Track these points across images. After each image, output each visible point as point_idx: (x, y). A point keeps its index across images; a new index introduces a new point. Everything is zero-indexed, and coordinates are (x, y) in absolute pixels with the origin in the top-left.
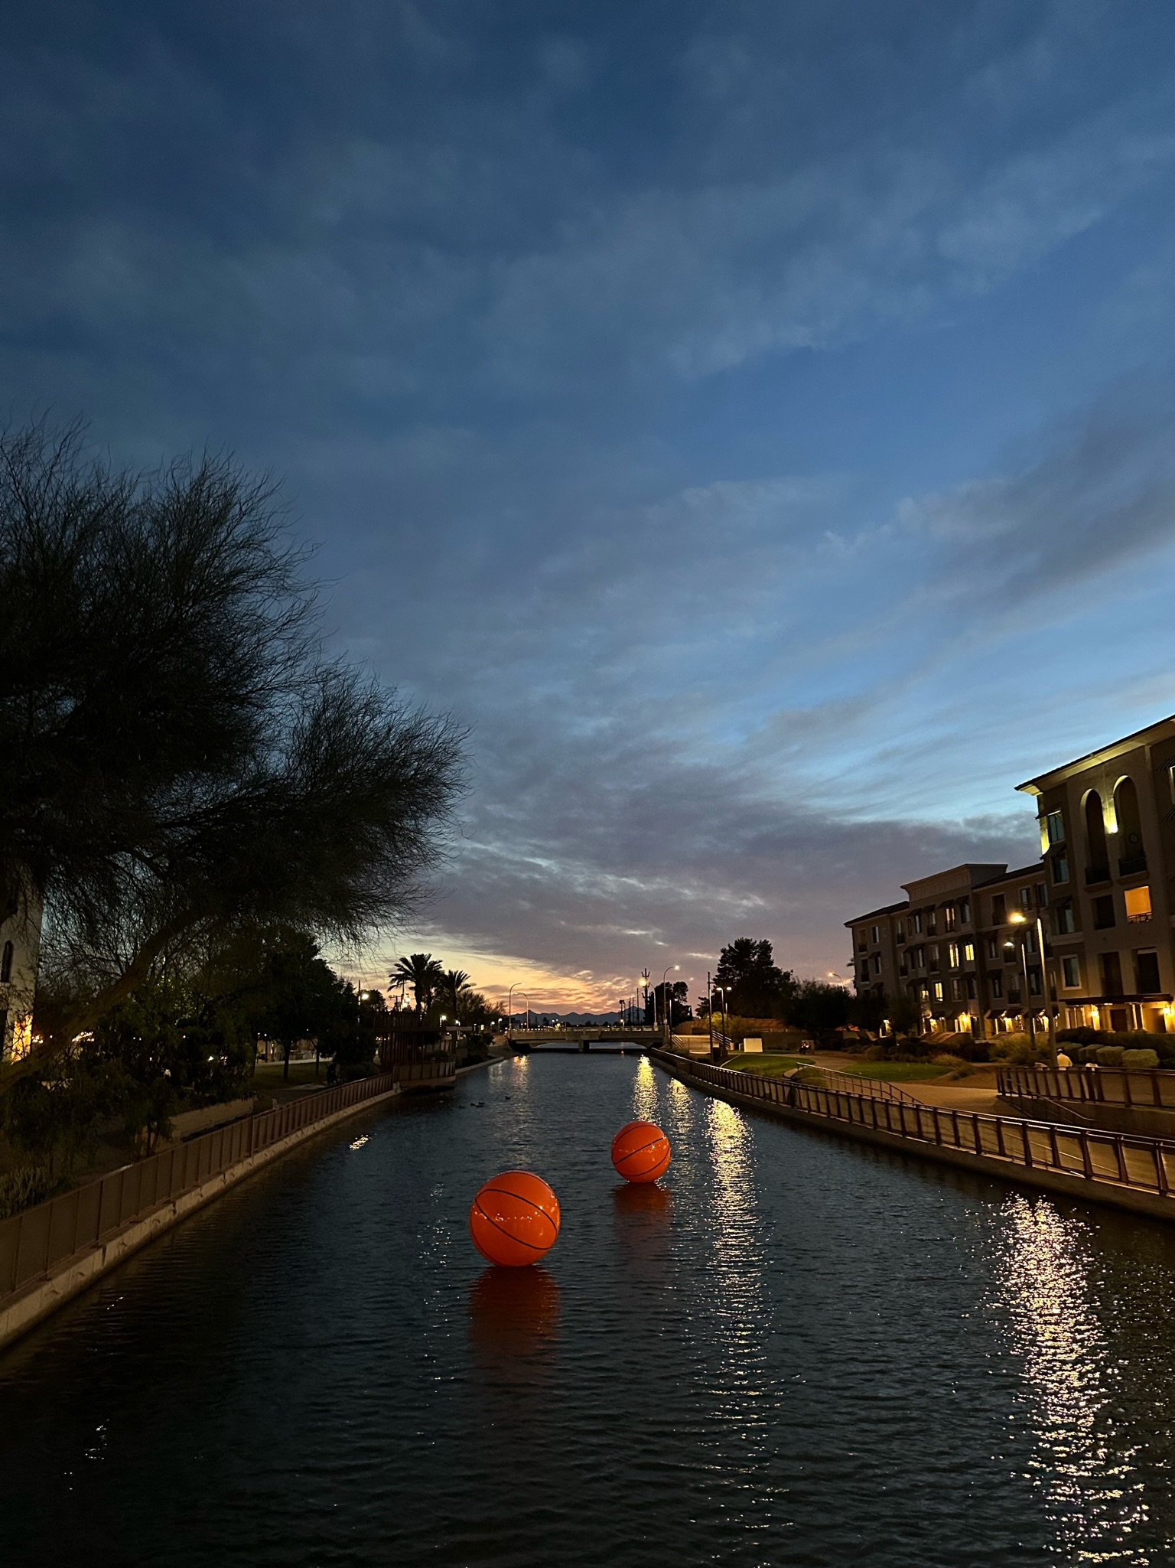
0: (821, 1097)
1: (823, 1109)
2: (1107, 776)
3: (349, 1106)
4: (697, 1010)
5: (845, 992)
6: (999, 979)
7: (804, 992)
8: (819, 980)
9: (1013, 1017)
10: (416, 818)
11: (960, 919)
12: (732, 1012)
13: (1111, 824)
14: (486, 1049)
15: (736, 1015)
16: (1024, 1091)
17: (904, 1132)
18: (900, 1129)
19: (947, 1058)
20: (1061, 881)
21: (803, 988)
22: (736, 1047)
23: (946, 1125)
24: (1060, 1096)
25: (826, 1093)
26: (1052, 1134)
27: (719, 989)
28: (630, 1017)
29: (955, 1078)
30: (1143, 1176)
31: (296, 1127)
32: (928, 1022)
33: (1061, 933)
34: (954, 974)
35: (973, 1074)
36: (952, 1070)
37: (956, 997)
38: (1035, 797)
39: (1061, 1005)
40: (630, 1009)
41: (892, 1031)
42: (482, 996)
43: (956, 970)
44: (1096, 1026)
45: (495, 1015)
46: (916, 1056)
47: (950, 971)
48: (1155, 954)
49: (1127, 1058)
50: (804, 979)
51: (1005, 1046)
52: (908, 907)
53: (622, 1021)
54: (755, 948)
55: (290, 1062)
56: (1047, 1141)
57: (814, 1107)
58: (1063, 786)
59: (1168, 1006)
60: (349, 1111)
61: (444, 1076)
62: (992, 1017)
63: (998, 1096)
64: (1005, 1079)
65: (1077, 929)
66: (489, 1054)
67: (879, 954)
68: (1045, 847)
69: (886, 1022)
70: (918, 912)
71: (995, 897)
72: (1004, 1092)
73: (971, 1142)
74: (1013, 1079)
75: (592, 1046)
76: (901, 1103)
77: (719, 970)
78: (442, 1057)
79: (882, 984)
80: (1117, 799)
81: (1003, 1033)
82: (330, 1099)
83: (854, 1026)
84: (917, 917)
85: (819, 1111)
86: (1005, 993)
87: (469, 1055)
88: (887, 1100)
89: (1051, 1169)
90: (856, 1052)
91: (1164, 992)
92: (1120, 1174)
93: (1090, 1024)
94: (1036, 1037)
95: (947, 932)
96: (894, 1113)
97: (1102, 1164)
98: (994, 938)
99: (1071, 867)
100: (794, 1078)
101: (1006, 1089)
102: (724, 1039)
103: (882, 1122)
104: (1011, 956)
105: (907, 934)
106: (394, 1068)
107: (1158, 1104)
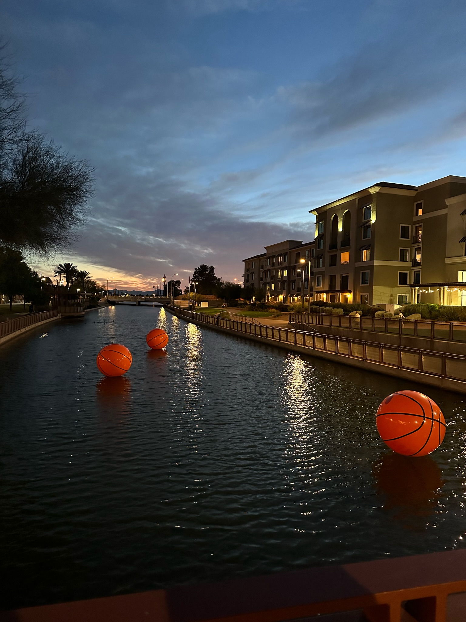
0: (228, 322)
1: (228, 326)
2: (342, 209)
3: (40, 322)
4: (184, 291)
5: (240, 286)
6: (294, 283)
7: (225, 286)
8: (231, 282)
9: (297, 297)
10: (70, 204)
11: (284, 261)
12: (197, 292)
13: (340, 228)
14: (98, 303)
15: (199, 293)
16: (297, 321)
17: (256, 334)
18: (254, 333)
19: (273, 310)
20: (320, 248)
21: (225, 284)
22: (198, 305)
23: (270, 331)
24: (309, 323)
25: (230, 321)
26: (304, 334)
27: (193, 283)
28: (157, 293)
29: (275, 317)
30: (331, 348)
31: (18, 329)
32: (268, 297)
33: (318, 267)
34: (279, 281)
35: (281, 315)
36: (274, 314)
37: (279, 289)
38: (315, 216)
39: (314, 293)
40: (157, 290)
41: (255, 300)
42: (96, 282)
43: (280, 279)
44: (325, 301)
45: (101, 290)
46: (263, 309)
47: (278, 280)
48: (348, 276)
49: (333, 311)
50: (225, 281)
51: (294, 306)
52: (266, 255)
53: (154, 294)
54: (208, 269)
55: (12, 304)
56: (302, 337)
57: (225, 325)
58: (326, 212)
59: (349, 294)
60: (40, 323)
61: (80, 312)
62: (290, 297)
63: (289, 323)
64: (292, 317)
65: (323, 266)
66: (98, 305)
67: (253, 273)
68: (316, 235)
69: (254, 297)
70: (269, 258)
71: (297, 253)
72: (291, 322)
73: (278, 337)
74: (294, 317)
75: (141, 303)
76: (255, 324)
77: (194, 276)
78: (79, 305)
79: (254, 284)
80: (344, 218)
81: (294, 302)
82: (32, 318)
83: (242, 298)
84: (269, 259)
85: (227, 327)
86: (296, 288)
87: (90, 305)
88: (251, 323)
89: (302, 346)
90: (242, 308)
91: (349, 289)
92: (324, 348)
93: (323, 299)
94: (304, 304)
95: (279, 265)
96: (253, 327)
97: (319, 345)
98: (295, 268)
99: (324, 243)
100: (219, 316)
101: (292, 321)
102: (194, 302)
103: (248, 331)
104: (300, 275)
105: (264, 266)
106: (58, 308)
107: (340, 326)
